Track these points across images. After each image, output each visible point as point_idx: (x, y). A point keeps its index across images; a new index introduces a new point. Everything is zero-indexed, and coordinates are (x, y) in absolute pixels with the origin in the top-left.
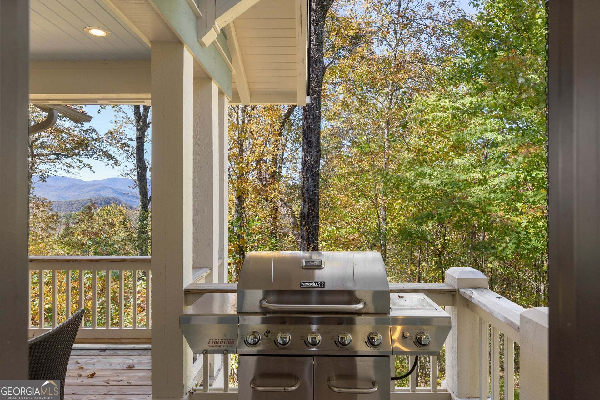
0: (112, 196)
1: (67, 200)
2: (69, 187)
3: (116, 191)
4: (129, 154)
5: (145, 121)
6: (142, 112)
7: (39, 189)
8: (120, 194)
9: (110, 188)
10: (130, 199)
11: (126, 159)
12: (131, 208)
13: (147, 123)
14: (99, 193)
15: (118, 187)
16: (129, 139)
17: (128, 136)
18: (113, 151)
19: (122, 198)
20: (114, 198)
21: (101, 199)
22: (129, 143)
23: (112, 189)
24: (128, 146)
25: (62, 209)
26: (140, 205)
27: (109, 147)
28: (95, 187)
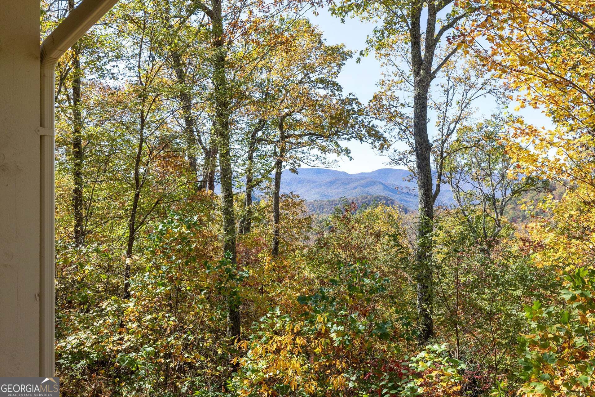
0: (382, 194)
1: (330, 199)
2: (332, 183)
3: (387, 187)
4: (403, 128)
5: (428, 69)
6: (423, 54)
7: (301, 185)
8: (392, 191)
9: (380, 183)
10: (405, 198)
11: (397, 137)
12: (406, 211)
13: (432, 72)
14: (367, 189)
15: (391, 181)
16: (403, 106)
17: (402, 101)
18: (380, 125)
19: (395, 197)
20: (385, 197)
21: (369, 197)
22: (403, 111)
23: (383, 184)
24: (402, 117)
25: (325, 210)
26: (420, 206)
27: (375, 122)
28: (362, 182)
